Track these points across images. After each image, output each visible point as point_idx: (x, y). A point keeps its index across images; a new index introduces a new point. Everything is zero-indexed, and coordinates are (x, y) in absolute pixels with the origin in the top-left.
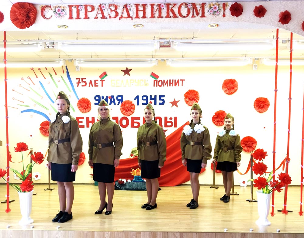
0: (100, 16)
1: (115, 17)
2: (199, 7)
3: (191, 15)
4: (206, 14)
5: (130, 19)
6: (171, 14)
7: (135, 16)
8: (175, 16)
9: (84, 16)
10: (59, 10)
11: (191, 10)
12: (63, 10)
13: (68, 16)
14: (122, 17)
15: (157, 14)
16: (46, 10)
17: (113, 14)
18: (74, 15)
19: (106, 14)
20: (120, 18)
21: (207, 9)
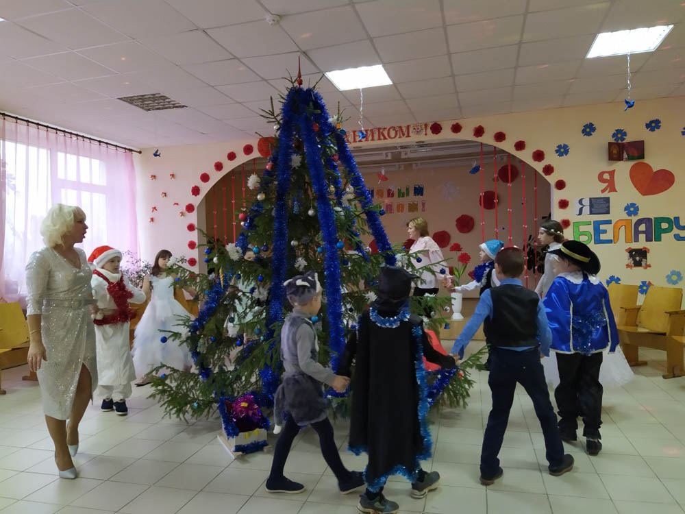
2: (404, 129)
3: (398, 136)
4: (411, 134)
6: (382, 137)
7: (353, 140)
8: (385, 138)
11: (398, 132)
15: (370, 138)
21: (411, 130)
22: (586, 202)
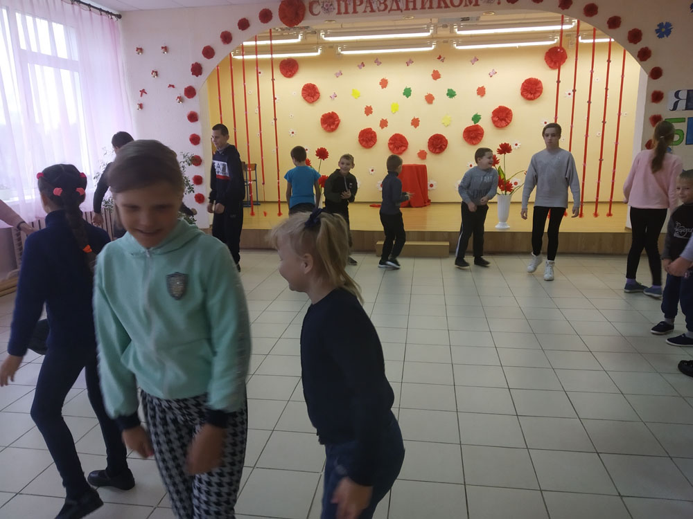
0: (369, 9)
1: (384, 10)
3: (463, 4)
5: (399, 12)
7: (405, 8)
9: (352, 11)
10: (327, 5)
12: (331, 5)
13: (336, 11)
14: (391, 10)
15: (427, 5)
16: (315, 6)
17: (382, 7)
18: (343, 10)
19: (375, 7)
20: (389, 11)
22: (683, 95)
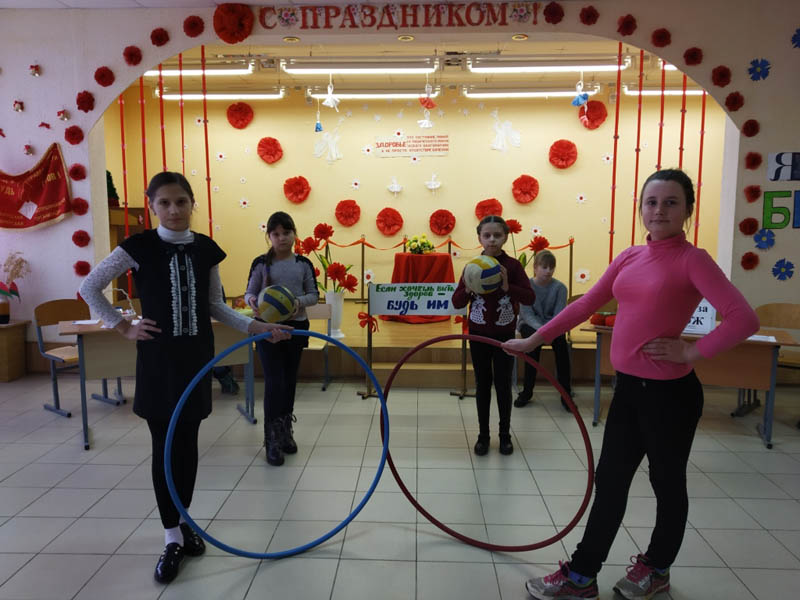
0: (348, 23)
1: (371, 25)
2: (497, 10)
3: (485, 21)
4: (508, 20)
5: (393, 28)
6: (455, 21)
7: (401, 23)
8: (461, 24)
9: (324, 24)
10: (286, 15)
11: (486, 14)
12: (293, 14)
13: (300, 23)
14: (381, 25)
15: (434, 21)
16: (268, 14)
17: (368, 21)
18: (310, 22)
19: (357, 20)
20: (378, 28)
21: (509, 12)
22: (787, 160)
